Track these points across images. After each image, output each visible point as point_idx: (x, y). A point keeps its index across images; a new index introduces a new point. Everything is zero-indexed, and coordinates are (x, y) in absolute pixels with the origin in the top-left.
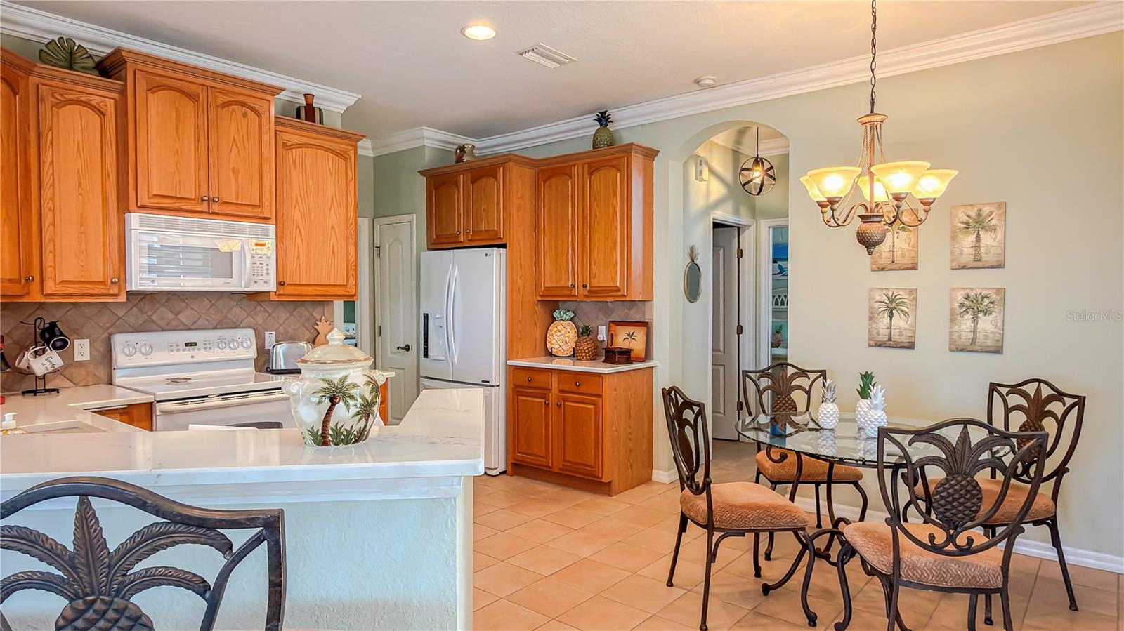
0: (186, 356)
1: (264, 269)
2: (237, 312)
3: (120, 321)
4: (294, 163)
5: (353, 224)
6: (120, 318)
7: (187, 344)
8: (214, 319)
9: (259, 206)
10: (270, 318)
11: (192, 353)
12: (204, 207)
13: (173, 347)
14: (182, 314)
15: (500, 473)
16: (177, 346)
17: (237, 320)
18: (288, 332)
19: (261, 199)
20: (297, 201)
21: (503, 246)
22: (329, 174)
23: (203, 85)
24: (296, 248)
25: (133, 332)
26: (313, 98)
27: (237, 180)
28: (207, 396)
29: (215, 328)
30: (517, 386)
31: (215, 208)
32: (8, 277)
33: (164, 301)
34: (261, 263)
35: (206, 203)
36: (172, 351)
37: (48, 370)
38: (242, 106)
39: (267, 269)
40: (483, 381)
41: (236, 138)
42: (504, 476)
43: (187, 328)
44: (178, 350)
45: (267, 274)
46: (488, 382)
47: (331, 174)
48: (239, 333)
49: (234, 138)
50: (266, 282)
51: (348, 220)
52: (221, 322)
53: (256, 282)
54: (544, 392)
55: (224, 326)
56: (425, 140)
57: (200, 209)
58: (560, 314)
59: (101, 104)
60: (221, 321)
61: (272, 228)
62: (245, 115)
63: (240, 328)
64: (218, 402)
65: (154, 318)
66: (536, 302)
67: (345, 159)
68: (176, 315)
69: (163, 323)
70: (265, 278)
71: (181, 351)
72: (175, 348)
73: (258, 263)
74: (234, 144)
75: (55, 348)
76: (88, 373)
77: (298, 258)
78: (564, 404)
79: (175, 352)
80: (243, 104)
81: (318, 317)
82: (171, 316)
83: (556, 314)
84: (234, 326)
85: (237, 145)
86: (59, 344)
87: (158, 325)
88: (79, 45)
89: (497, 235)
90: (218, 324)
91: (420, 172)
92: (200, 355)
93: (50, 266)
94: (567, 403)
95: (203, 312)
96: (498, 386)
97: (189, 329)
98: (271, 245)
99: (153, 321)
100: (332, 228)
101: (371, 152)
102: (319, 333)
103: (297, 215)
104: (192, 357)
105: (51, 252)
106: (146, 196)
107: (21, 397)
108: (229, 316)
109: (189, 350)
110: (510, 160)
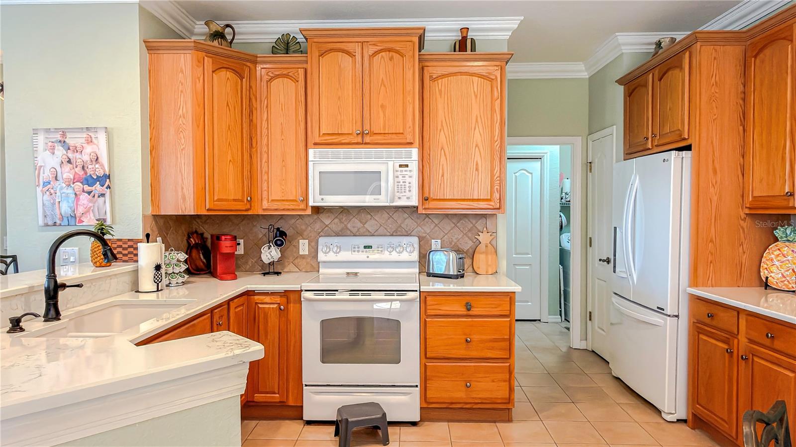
0: (362, 256)
1: (407, 186)
2: (409, 223)
3: (327, 228)
4: (440, 91)
5: (499, 141)
6: (327, 226)
7: (365, 247)
8: (391, 228)
9: (402, 133)
10: (437, 228)
11: (368, 254)
12: (359, 139)
13: (354, 249)
14: (367, 224)
15: (678, 420)
16: (358, 248)
17: (409, 230)
18: (452, 241)
19: (404, 128)
20: (442, 125)
21: (688, 148)
22: (473, 97)
23: (359, 42)
24: (441, 167)
25: (335, 236)
26: (468, 32)
27: (385, 115)
28: (337, 291)
29: (392, 235)
30: (699, 322)
31: (367, 139)
32: (232, 198)
33: (356, 214)
34: (403, 182)
35: (360, 136)
36: (354, 251)
37: (269, 260)
38: (389, 51)
39: (409, 187)
40: (658, 308)
41: (384, 79)
42: (684, 427)
43: (371, 234)
44: (358, 251)
45: (410, 191)
46: (663, 310)
47: (476, 97)
48: (405, 240)
49: (382, 80)
50: (408, 198)
51: (492, 136)
52: (396, 231)
53: (399, 198)
54: (729, 337)
55: (399, 233)
56: (623, 48)
57: (356, 141)
58: (785, 232)
59: (295, 74)
60: (397, 229)
61: (415, 152)
62: (391, 59)
63: (411, 236)
64: (346, 296)
65: (349, 226)
66: (743, 216)
67: (491, 80)
68: (364, 225)
69: (355, 230)
70: (408, 194)
71: (360, 253)
72: (357, 249)
73: (401, 181)
74: (382, 85)
75: (276, 244)
76: (307, 263)
77: (443, 176)
78: (753, 359)
79: (356, 253)
80: (390, 50)
81: (480, 228)
82: (359, 225)
83: (779, 233)
84: (406, 234)
85: (385, 86)
86: (279, 243)
87: (351, 232)
88: (294, 36)
89: (681, 136)
90: (393, 232)
91: (616, 82)
92: (374, 256)
93: (265, 190)
94: (756, 359)
95: (384, 222)
96: (677, 316)
97: (373, 235)
98: (414, 166)
99: (348, 229)
100: (477, 146)
101: (586, 74)
102: (480, 243)
103: (442, 138)
104: (368, 257)
105: (266, 181)
106: (318, 135)
107: (262, 276)
108: (402, 225)
109: (366, 252)
110: (697, 40)
